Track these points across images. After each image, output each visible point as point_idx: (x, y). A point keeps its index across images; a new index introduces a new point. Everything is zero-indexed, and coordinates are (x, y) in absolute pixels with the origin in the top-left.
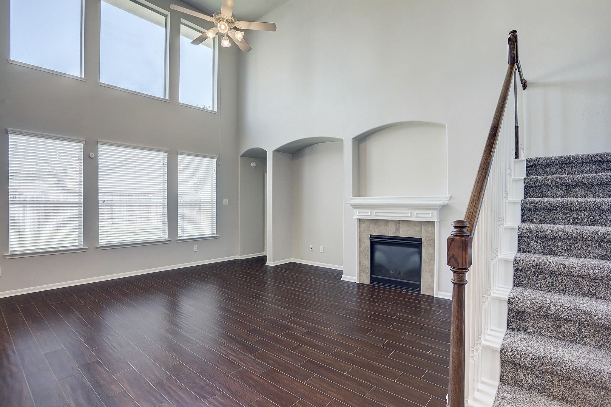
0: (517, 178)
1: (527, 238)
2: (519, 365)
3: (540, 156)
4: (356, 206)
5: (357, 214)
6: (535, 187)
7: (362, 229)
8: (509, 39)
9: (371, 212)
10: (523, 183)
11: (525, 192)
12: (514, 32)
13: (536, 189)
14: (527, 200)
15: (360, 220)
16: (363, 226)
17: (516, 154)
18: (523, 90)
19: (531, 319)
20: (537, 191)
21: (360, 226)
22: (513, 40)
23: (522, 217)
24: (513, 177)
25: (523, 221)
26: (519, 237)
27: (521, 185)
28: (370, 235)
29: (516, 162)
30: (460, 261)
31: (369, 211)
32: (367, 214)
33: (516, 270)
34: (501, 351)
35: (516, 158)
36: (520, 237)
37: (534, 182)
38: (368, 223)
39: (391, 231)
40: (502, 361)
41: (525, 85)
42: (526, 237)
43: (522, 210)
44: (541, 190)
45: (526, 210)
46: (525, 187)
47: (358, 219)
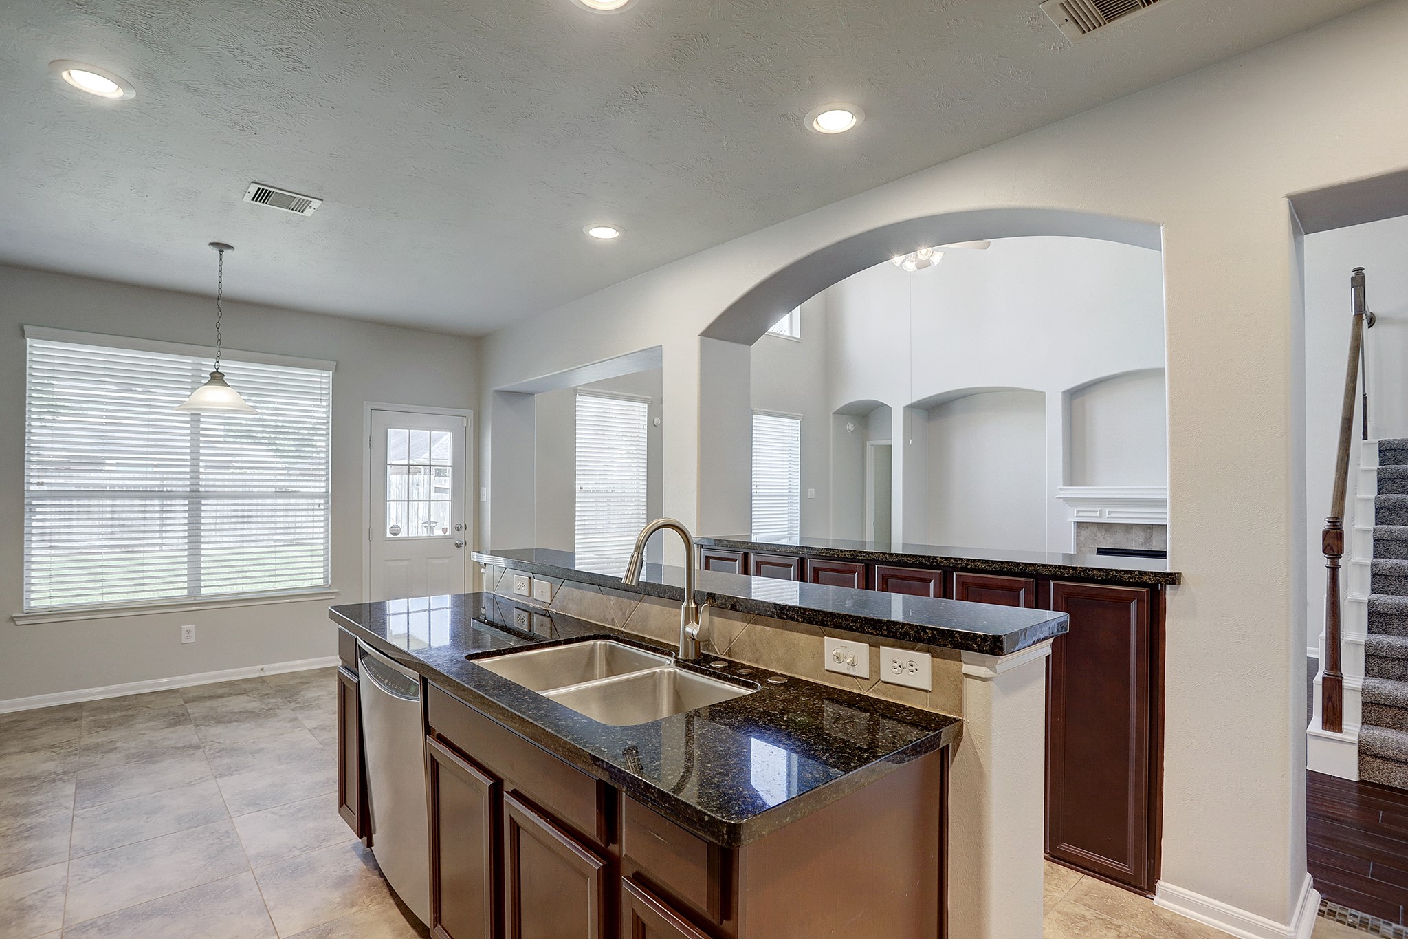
0: (1366, 467)
1: (1385, 542)
2: (1386, 657)
3: (1399, 438)
4: (1070, 502)
5: (1074, 515)
6: (1393, 480)
7: (1082, 538)
8: (1353, 279)
9: (1100, 511)
10: (1376, 474)
11: (1379, 485)
12: (1359, 270)
13: (1395, 483)
14: (1383, 496)
15: (1078, 524)
16: (1085, 533)
17: (1363, 435)
18: (1369, 327)
19: (1395, 622)
20: (1396, 485)
21: (1077, 535)
22: (1359, 280)
23: (1377, 517)
24: (1362, 467)
25: (1378, 522)
26: (1375, 540)
27: (1374, 478)
28: (1098, 548)
29: (1364, 444)
30: (1335, 549)
31: (1098, 509)
32: (1092, 515)
33: (1373, 576)
34: (1365, 645)
35: (1363, 439)
36: (1377, 541)
37: (1391, 473)
38: (1095, 529)
39: (1135, 542)
40: (1366, 655)
41: (1371, 322)
42: (1384, 540)
43: (1376, 509)
44: (1402, 484)
45: (1381, 509)
46: (1379, 480)
47: (1074, 522)
